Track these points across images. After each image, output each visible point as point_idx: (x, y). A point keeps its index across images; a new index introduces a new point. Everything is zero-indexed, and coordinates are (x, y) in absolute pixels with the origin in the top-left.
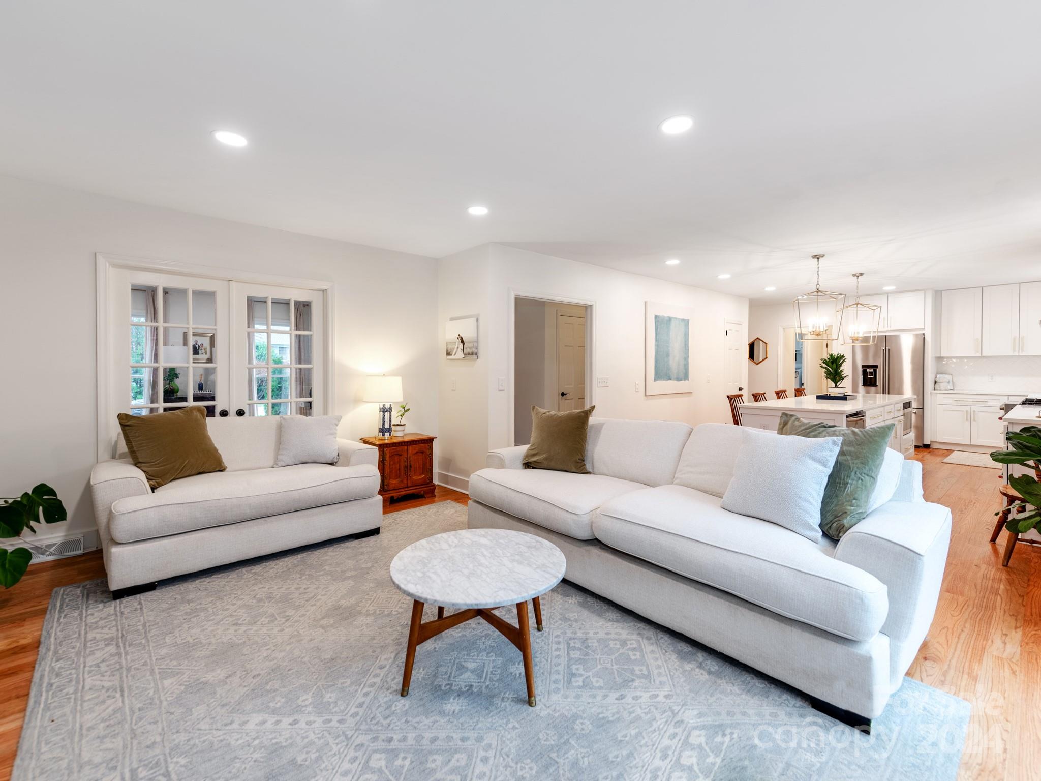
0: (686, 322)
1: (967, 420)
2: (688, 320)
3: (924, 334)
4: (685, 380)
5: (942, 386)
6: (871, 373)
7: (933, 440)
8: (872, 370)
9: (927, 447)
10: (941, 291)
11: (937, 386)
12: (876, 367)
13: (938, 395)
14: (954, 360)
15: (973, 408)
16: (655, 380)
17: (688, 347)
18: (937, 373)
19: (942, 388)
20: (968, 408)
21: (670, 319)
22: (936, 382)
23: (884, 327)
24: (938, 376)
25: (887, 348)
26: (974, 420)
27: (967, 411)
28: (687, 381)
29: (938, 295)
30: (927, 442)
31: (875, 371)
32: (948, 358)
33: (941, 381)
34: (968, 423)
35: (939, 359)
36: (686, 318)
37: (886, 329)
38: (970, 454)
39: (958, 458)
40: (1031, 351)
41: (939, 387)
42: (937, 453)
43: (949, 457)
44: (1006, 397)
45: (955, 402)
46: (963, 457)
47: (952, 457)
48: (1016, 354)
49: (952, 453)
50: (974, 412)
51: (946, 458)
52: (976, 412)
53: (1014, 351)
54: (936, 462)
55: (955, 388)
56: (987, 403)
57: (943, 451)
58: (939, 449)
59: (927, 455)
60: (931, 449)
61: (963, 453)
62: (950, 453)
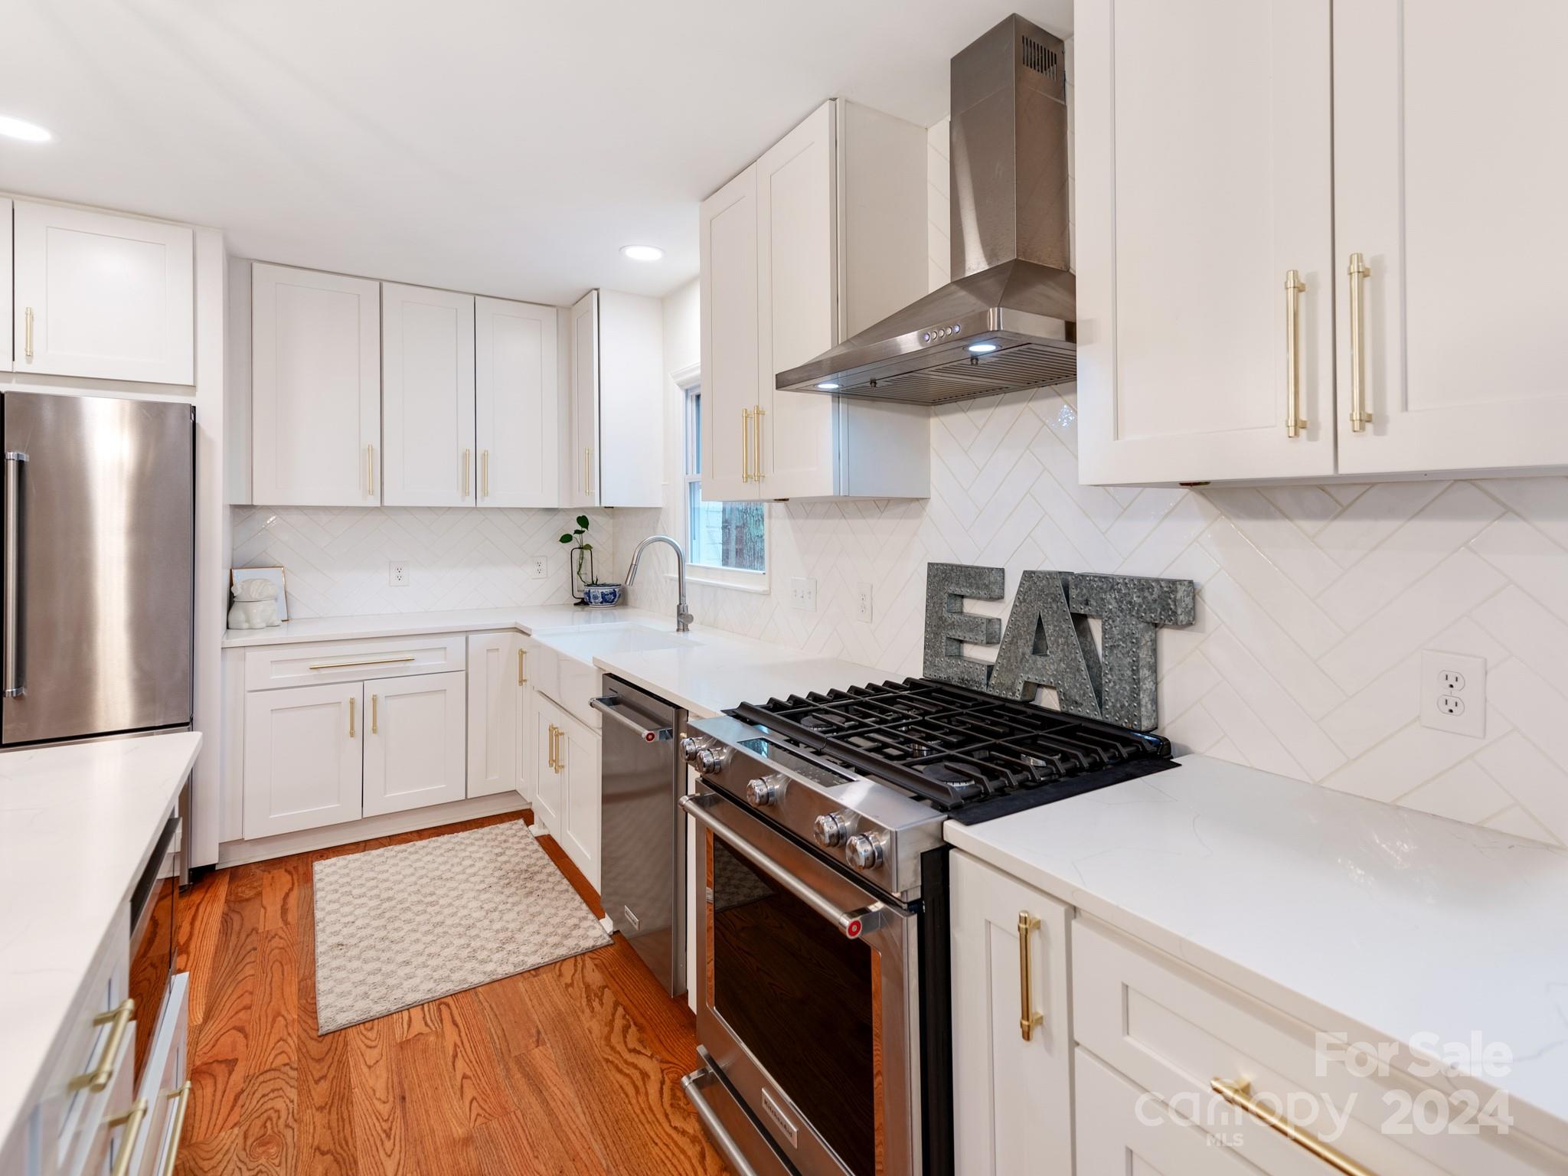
1: (352, 735)
3: (193, 406)
5: (253, 611)
7: (227, 839)
9: (203, 876)
10: (251, 264)
11: (238, 614)
13: (250, 654)
14: (293, 519)
15: (372, 689)
18: (236, 567)
19: (258, 622)
20: (355, 691)
22: (231, 600)
24: (240, 574)
26: (374, 730)
27: (352, 702)
29: (239, 276)
30: (208, 856)
32: (275, 508)
33: (255, 595)
34: (354, 744)
38: (372, 870)
39: (352, 929)
40: (500, 496)
41: (248, 621)
42: (260, 894)
43: (320, 937)
44: (462, 639)
45: (315, 672)
46: (365, 910)
47: (328, 930)
48: (470, 502)
49: (316, 877)
50: (375, 699)
51: (314, 962)
52: (381, 700)
53: (466, 493)
54: (293, 1042)
55: (294, 616)
56: (408, 664)
57: (275, 873)
58: (253, 867)
59: (227, 941)
60: (227, 879)
61: (346, 867)
62: (308, 878)
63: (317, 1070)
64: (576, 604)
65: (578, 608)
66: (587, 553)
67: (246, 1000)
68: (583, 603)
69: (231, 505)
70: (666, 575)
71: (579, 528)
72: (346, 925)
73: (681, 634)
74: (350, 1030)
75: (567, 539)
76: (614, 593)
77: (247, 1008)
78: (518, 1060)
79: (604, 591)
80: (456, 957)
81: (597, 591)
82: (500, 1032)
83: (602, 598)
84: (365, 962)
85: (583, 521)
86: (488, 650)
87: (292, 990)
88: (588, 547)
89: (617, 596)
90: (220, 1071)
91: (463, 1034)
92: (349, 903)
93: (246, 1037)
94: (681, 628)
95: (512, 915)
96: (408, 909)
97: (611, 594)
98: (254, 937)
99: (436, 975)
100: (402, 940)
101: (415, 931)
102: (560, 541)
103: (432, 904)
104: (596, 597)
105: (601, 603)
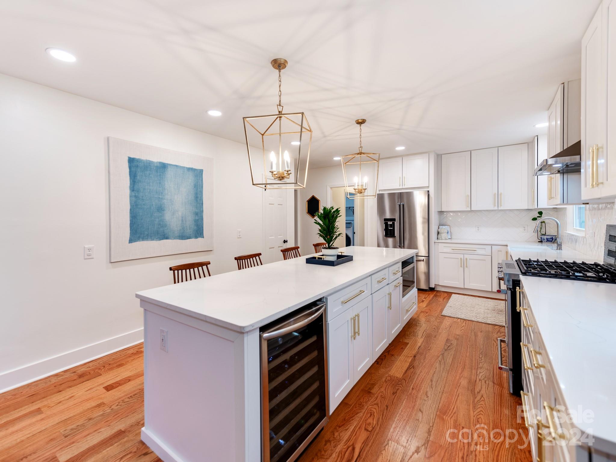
0: (198, 174)
1: (461, 266)
2: (201, 171)
3: (428, 191)
4: (196, 237)
5: (443, 235)
6: (391, 226)
7: (436, 284)
8: (391, 223)
9: (432, 290)
10: (441, 155)
11: (439, 236)
12: (394, 220)
13: (440, 244)
14: (452, 214)
15: (466, 256)
16: (131, 241)
17: (201, 200)
18: (440, 225)
19: (443, 238)
20: (462, 256)
21: (163, 166)
22: (438, 233)
23: (400, 185)
24: (441, 227)
25: (402, 203)
26: (466, 267)
27: (461, 259)
28: (200, 239)
29: (439, 158)
30: (432, 286)
31: (394, 223)
32: (447, 212)
33: (442, 232)
34: (462, 269)
35: (441, 213)
36: (198, 167)
37: (401, 187)
38: (464, 299)
39: (454, 305)
40: (506, 206)
41: (441, 238)
42: (440, 295)
43: (448, 304)
44: (490, 247)
45: (452, 250)
46: (458, 304)
47: (450, 304)
48: (496, 208)
49: (452, 296)
50: (466, 259)
51: (445, 307)
52: (468, 260)
53: (495, 206)
54: (437, 314)
55: (452, 238)
56: (475, 251)
57: (445, 293)
58: (441, 292)
59: (432, 300)
60: (436, 292)
61: (459, 296)
62: (450, 296)
63: (439, 318)
64: (539, 242)
65: (539, 243)
66: (543, 224)
67: (432, 307)
68: (541, 242)
69: (438, 211)
70: (565, 232)
71: (539, 215)
72: (454, 304)
73: (558, 251)
74: (446, 317)
75: (535, 219)
76: (552, 238)
77: (432, 308)
78: (475, 333)
79: (547, 237)
80: (472, 316)
81: (545, 237)
82: (474, 328)
83: (547, 240)
84: (454, 310)
85: (541, 213)
86: (498, 251)
87: (440, 309)
88: (544, 222)
89: (554, 239)
90: (425, 313)
91: (466, 325)
92: (456, 302)
93: (430, 311)
94: (558, 248)
95: (489, 315)
96: (467, 306)
97: (550, 238)
98: (437, 301)
99: (466, 316)
100: (463, 310)
101: (467, 310)
102: (532, 220)
103: (473, 307)
104: (544, 239)
105: (546, 241)
